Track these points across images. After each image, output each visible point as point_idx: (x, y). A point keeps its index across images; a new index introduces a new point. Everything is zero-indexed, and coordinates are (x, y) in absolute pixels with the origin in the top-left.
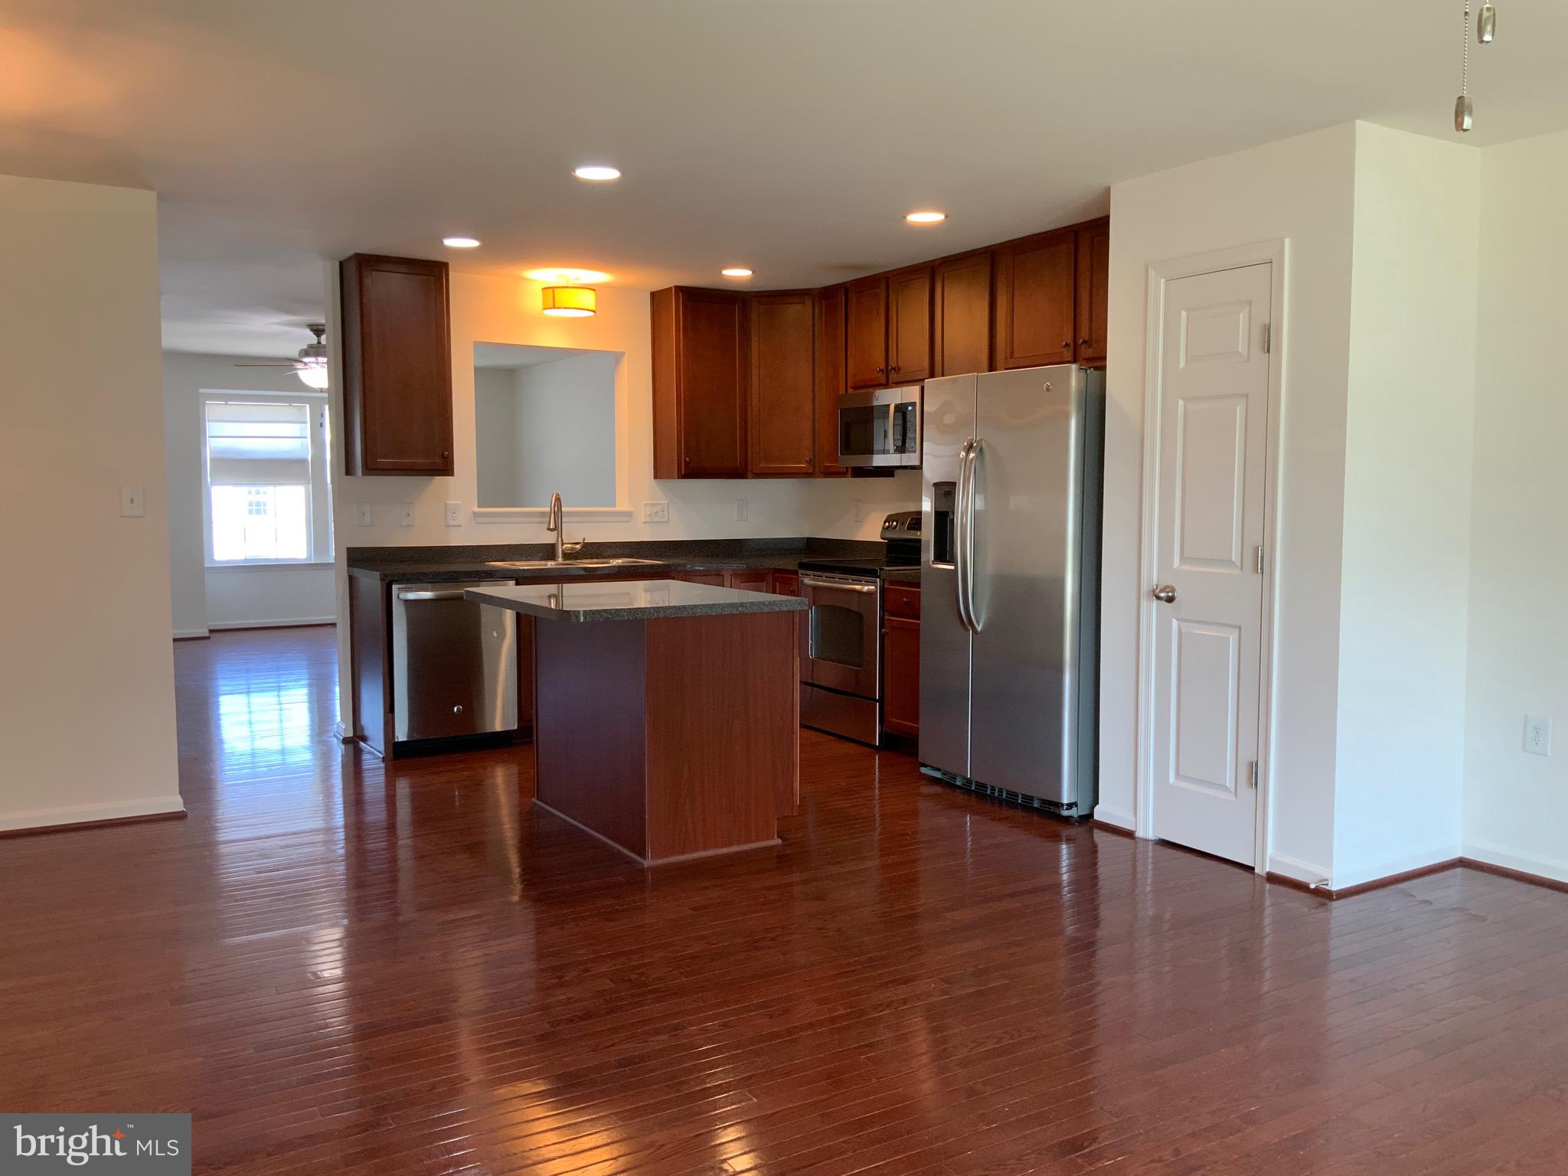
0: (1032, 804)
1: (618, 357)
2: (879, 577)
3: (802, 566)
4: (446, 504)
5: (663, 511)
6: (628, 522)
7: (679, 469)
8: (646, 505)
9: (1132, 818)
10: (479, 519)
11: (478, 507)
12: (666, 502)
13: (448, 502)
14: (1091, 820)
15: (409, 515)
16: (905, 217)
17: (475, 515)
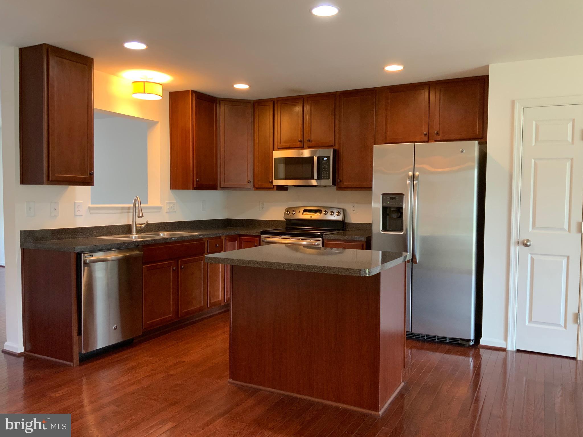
0: (446, 341)
1: (156, 123)
2: (322, 238)
3: (263, 233)
4: (75, 202)
5: (174, 206)
6: (160, 212)
7: (193, 185)
8: (167, 203)
9: (504, 342)
10: (92, 212)
11: (91, 204)
12: (175, 201)
13: (76, 201)
14: (479, 345)
15: (56, 209)
16: (383, 68)
17: (90, 209)
